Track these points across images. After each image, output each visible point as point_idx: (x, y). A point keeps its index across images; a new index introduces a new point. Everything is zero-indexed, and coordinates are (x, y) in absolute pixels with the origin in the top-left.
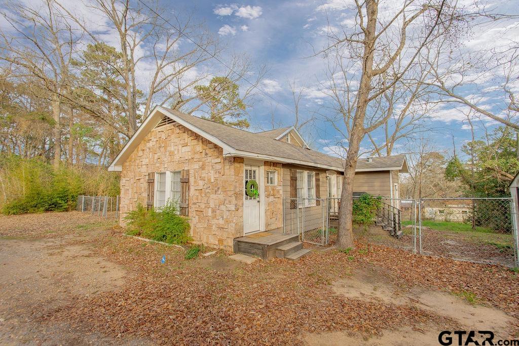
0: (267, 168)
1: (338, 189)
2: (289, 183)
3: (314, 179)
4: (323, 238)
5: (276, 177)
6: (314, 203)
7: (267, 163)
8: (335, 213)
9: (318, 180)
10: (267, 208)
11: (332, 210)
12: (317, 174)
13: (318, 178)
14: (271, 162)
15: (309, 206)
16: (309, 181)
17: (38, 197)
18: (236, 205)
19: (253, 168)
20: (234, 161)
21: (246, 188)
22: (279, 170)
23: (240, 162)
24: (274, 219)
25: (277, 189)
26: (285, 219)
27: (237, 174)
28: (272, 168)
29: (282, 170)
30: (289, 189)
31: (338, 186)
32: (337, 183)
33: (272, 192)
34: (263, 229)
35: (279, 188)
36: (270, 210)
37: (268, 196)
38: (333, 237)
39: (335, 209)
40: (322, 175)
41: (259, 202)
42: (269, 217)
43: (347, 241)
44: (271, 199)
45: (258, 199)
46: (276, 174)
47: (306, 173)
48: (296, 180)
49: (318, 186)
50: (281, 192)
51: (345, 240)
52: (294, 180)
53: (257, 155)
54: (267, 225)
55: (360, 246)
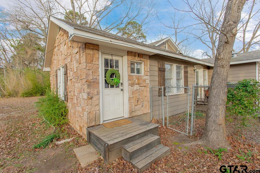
0: (131, 58)
1: (204, 80)
2: (157, 73)
3: (183, 72)
4: (188, 127)
5: (142, 67)
6: (182, 91)
7: (130, 53)
8: (201, 99)
9: (186, 72)
10: (131, 96)
11: (199, 97)
12: (185, 68)
13: (186, 70)
14: (135, 53)
15: (178, 94)
16: (178, 73)
17: (37, 89)
18: (88, 94)
19: (115, 58)
20: (85, 48)
21: (105, 77)
22: (146, 61)
23: (93, 49)
24: (140, 106)
25: (143, 78)
26: (152, 106)
27: (90, 61)
28: (137, 59)
29: (148, 62)
30: (157, 79)
31: (204, 78)
32: (204, 76)
33: (137, 81)
34: (127, 115)
35: (146, 77)
36: (134, 98)
37: (132, 85)
38: (199, 121)
39: (202, 95)
40: (191, 68)
41: (122, 90)
42: (133, 104)
43: (217, 138)
44: (136, 87)
45: (122, 88)
46: (143, 65)
47: (175, 66)
48: (165, 71)
49: (186, 78)
50: (148, 81)
51: (215, 137)
52: (162, 70)
53: (109, 40)
54: (131, 112)
55: (236, 144)
